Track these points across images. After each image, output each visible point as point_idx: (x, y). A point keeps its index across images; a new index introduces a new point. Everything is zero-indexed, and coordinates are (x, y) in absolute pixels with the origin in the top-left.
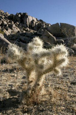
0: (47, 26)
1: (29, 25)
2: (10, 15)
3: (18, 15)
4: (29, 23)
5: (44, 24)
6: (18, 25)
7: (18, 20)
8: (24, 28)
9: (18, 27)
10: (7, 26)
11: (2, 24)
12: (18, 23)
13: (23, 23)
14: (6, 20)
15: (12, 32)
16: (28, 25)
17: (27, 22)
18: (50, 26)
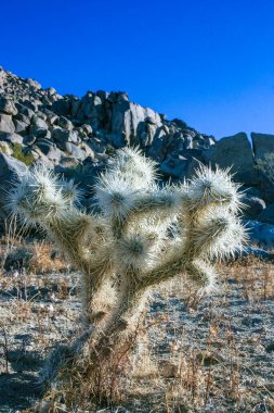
0: (202, 142)
1: (131, 136)
2: (61, 97)
3: (93, 98)
4: (132, 130)
5: (190, 138)
6: (89, 135)
7: (89, 116)
8: (110, 146)
9: (88, 142)
10: (49, 136)
11: (28, 128)
12: (90, 129)
13: (110, 130)
14: (47, 115)
15: (63, 160)
16: (128, 139)
17: (123, 126)
18: (212, 143)
